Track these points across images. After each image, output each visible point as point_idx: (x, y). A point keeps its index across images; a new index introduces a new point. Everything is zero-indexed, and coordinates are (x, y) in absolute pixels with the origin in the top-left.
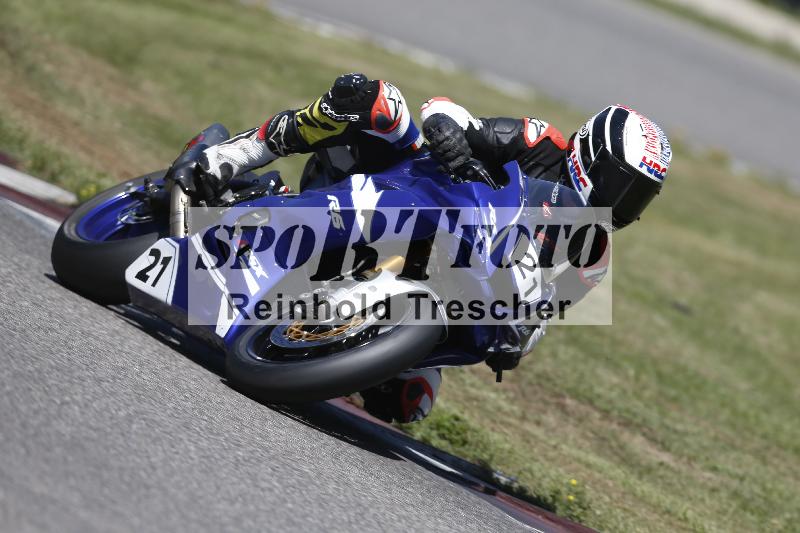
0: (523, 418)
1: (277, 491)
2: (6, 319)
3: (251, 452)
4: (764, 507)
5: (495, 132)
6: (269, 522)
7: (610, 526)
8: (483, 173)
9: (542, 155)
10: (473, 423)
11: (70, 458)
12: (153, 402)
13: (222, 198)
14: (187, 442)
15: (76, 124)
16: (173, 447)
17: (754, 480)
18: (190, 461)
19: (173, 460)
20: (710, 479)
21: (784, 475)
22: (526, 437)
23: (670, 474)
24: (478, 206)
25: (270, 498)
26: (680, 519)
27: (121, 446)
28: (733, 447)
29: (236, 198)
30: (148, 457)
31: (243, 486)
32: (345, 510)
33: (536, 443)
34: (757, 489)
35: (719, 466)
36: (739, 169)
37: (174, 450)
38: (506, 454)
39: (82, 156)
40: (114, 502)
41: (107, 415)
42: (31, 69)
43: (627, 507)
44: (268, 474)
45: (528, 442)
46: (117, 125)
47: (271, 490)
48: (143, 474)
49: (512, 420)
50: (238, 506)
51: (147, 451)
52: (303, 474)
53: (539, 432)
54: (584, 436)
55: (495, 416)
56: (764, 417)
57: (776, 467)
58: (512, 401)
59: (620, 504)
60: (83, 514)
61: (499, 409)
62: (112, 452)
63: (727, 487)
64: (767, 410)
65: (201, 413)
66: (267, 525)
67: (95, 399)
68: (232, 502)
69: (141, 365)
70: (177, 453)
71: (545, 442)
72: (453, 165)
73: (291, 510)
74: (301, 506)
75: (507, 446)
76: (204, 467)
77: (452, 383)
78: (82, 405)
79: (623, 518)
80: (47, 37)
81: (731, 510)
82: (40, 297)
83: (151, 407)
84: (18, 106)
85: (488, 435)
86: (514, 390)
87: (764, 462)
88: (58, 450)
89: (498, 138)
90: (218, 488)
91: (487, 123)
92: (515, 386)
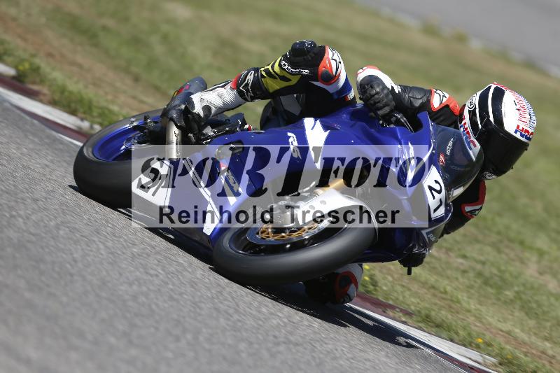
1: (161, 277)
3: (143, 249)
4: (500, 283)
5: (409, 96)
6: (157, 299)
7: (393, 298)
8: (403, 120)
9: (442, 118)
11: (17, 255)
12: (73, 215)
13: (204, 132)
14: (98, 243)
15: (14, 19)
16: (89, 246)
17: (493, 264)
18: (100, 256)
19: (89, 255)
20: (462, 264)
21: (513, 260)
23: (433, 260)
24: (401, 144)
25: (157, 281)
26: (441, 293)
27: (52, 246)
28: (477, 241)
29: (215, 132)
30: (71, 254)
31: (138, 273)
32: (209, 289)
34: (495, 271)
35: (468, 255)
36: (475, 45)
37: (89, 248)
39: (19, 42)
40: (48, 286)
41: (42, 224)
43: (404, 284)
44: (155, 264)
46: (43, 20)
47: (157, 276)
48: (68, 266)
50: (135, 287)
51: (70, 250)
52: (180, 264)
56: (498, 219)
57: (507, 255)
59: (400, 283)
60: (28, 295)
62: (47, 250)
63: (474, 269)
64: (500, 215)
65: (107, 222)
66: (155, 300)
67: (33, 213)
68: (131, 284)
70: (91, 251)
72: (380, 113)
73: (172, 290)
74: (179, 287)
76: (110, 260)
78: (24, 218)
79: (402, 292)
81: (476, 285)
83: (72, 218)
87: (499, 251)
88: (9, 250)
89: (411, 102)
90: (120, 274)
91: (405, 89)
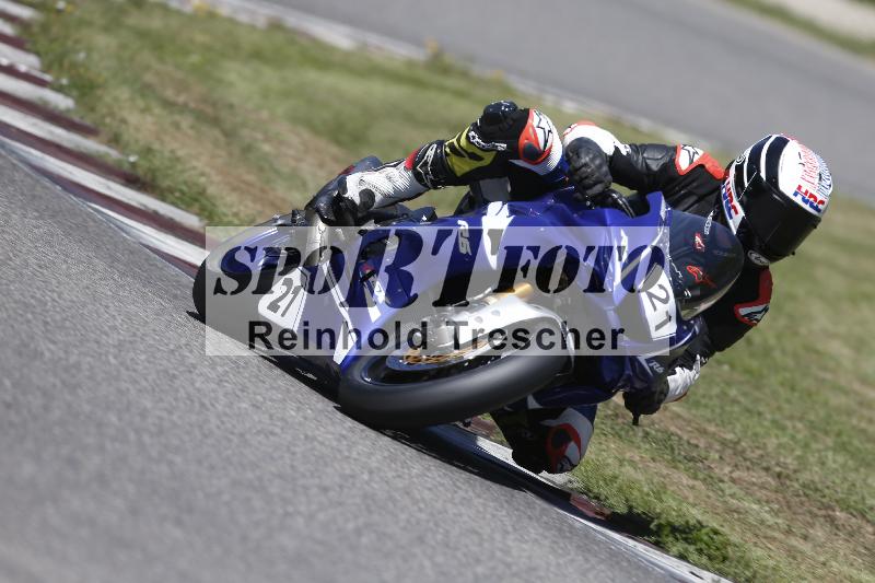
0: (789, 532)
2: (223, 423)
5: (644, 158)
9: (695, 184)
10: (735, 538)
22: (792, 553)
33: (803, 559)
38: (769, 572)
42: (247, 149)
45: (794, 558)
49: (776, 534)
53: (806, 547)
54: (855, 552)
55: (758, 530)
58: (776, 513)
61: (762, 522)
69: (371, 472)
71: (812, 558)
75: (771, 563)
77: (711, 494)
80: (265, 114)
82: (259, 397)
84: (234, 189)
85: (750, 550)
86: (779, 502)
89: (647, 165)
91: (636, 148)
92: (780, 497)
